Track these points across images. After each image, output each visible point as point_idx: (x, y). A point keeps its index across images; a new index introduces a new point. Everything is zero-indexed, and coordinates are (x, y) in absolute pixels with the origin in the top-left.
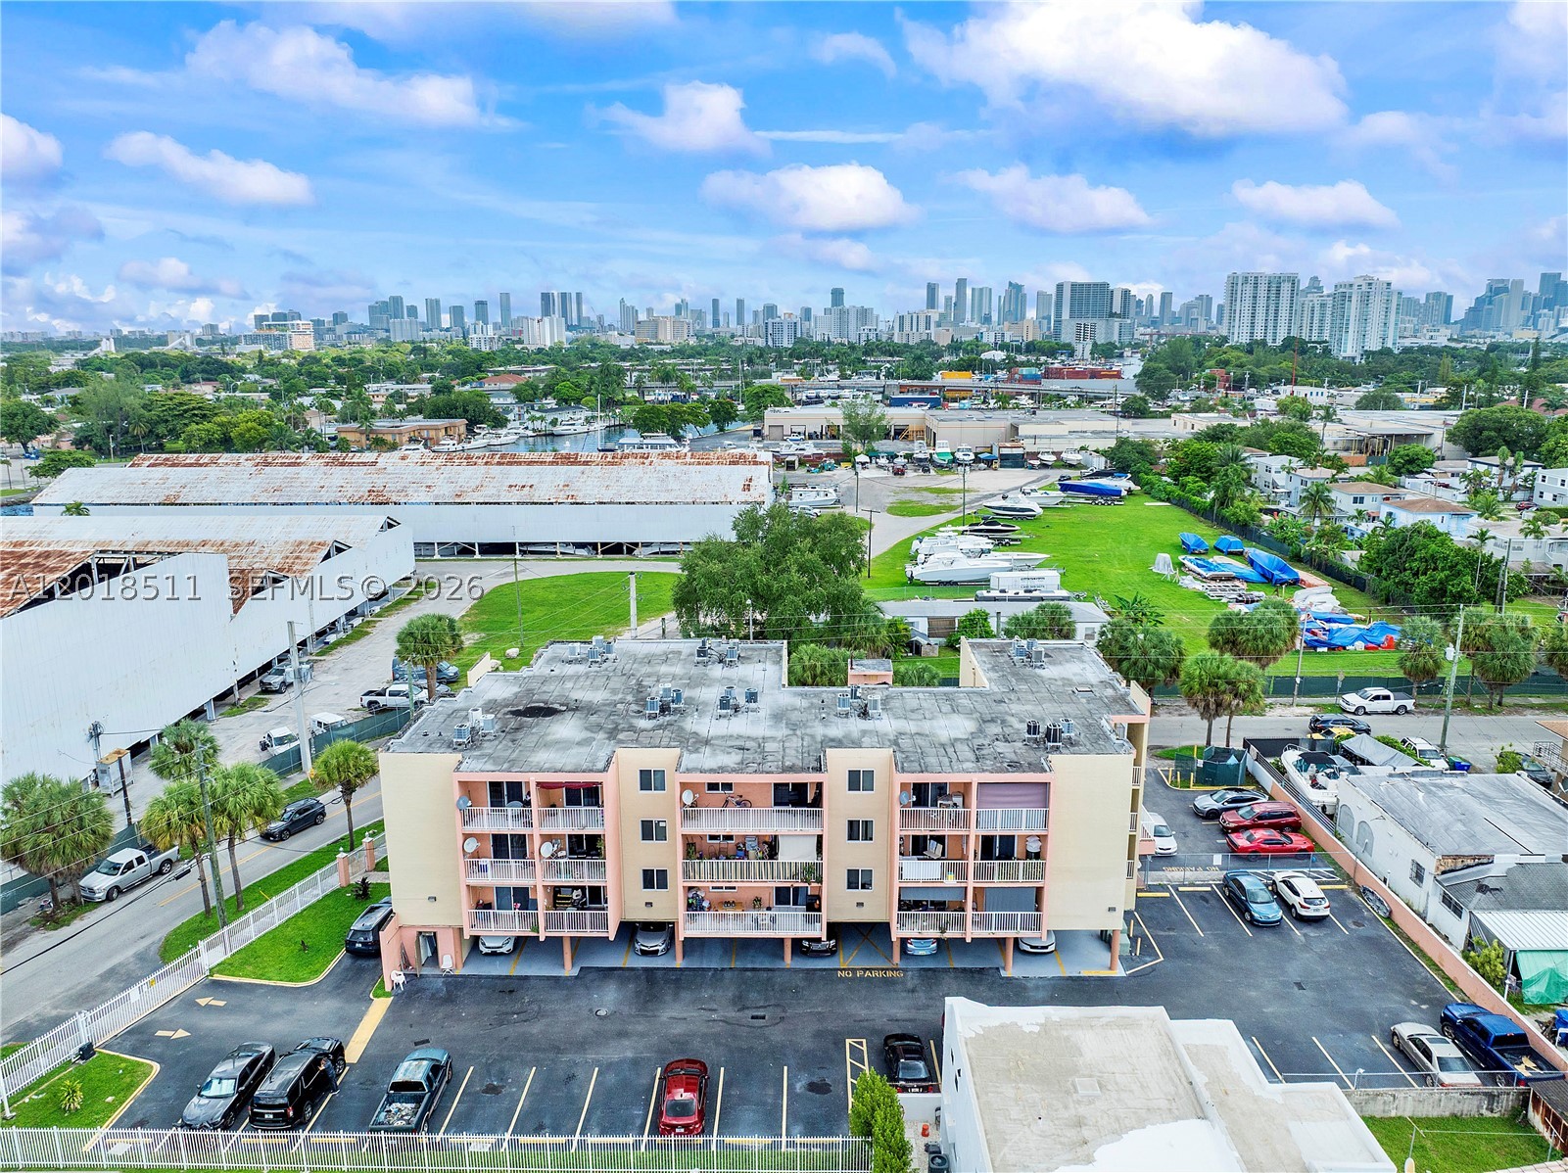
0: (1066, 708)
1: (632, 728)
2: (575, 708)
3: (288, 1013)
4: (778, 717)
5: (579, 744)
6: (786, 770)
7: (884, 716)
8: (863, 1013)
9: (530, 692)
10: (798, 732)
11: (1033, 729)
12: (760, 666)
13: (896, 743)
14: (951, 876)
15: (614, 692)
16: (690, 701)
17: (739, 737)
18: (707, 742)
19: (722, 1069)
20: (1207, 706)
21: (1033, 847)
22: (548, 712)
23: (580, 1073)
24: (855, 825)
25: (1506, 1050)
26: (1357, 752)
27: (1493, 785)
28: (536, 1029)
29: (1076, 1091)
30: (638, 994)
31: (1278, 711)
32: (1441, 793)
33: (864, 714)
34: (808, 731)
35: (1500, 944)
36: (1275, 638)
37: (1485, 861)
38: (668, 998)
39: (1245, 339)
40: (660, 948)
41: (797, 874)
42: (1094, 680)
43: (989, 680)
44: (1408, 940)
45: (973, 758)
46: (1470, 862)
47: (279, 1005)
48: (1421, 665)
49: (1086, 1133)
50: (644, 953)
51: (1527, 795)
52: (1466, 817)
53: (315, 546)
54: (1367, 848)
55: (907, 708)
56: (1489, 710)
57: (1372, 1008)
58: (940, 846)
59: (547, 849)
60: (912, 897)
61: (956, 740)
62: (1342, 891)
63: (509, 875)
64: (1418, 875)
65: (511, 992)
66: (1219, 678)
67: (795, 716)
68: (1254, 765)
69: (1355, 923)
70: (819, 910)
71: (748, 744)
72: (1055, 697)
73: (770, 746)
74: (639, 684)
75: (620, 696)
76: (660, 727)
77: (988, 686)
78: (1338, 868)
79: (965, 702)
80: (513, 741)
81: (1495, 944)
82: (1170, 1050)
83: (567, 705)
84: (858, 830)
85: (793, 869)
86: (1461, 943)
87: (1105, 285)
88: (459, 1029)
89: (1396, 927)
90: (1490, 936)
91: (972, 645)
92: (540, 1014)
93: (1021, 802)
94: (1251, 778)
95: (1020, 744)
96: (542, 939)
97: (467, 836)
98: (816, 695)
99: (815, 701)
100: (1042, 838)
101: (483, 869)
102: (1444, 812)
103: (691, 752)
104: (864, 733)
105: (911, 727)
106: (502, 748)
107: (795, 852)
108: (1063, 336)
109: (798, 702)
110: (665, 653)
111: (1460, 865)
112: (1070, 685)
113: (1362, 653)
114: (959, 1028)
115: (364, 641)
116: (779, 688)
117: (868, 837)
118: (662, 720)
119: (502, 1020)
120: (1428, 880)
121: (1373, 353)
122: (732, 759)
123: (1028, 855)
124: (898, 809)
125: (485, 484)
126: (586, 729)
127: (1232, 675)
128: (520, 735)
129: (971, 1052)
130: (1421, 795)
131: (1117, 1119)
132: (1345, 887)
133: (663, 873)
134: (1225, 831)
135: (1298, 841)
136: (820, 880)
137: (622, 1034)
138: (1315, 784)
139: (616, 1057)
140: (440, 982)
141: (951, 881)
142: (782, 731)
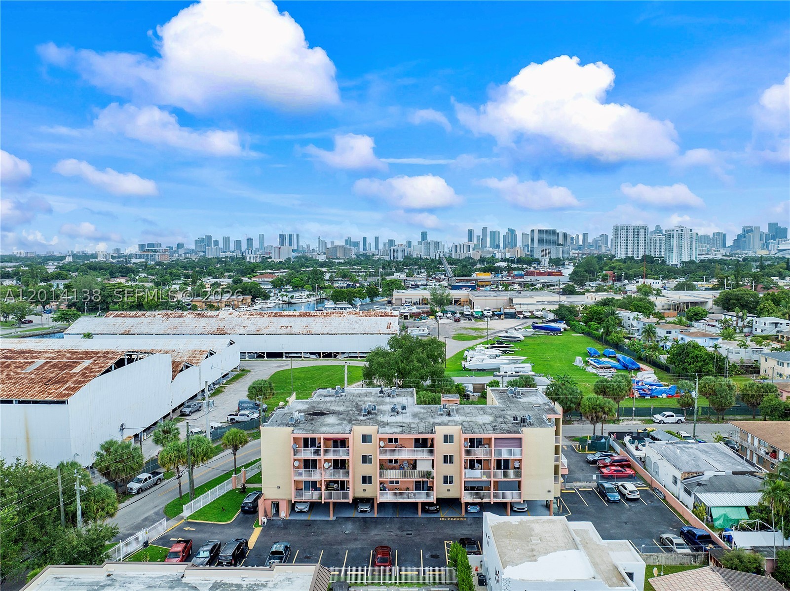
0: (529, 412)
1: (357, 420)
2: (333, 413)
3: (222, 533)
4: (415, 415)
5: (337, 425)
6: (419, 433)
7: (457, 415)
8: (451, 533)
9: (313, 407)
10: (423, 421)
11: (515, 419)
12: (405, 398)
13: (462, 424)
14: (485, 476)
15: (347, 407)
16: (378, 410)
17: (400, 423)
18: (388, 424)
19: (397, 551)
20: (592, 418)
21: (517, 465)
22: (322, 414)
23: (341, 552)
24: (446, 457)
25: (703, 542)
26: (656, 436)
27: (709, 447)
28: (321, 538)
29: (532, 541)
30: (360, 526)
31: (626, 422)
32: (687, 450)
33: (449, 415)
34: (427, 420)
35: (704, 504)
36: (621, 390)
37: (701, 474)
38: (373, 528)
39: (623, 256)
40: (368, 510)
41: (424, 476)
42: (541, 403)
43: (499, 403)
44: (671, 507)
45: (492, 429)
46: (695, 475)
47: (217, 530)
48: (686, 402)
49: (535, 553)
50: (362, 512)
51: (723, 451)
52: (696, 459)
53: (202, 352)
54: (657, 473)
55: (466, 412)
56: (717, 421)
57: (654, 530)
58: (480, 466)
59: (327, 465)
60: (469, 485)
61: (485, 423)
62: (646, 490)
63: (310, 476)
64: (675, 482)
65: (310, 525)
66: (597, 406)
67: (421, 415)
68: (613, 443)
69: (650, 501)
70: (433, 491)
71: (404, 425)
72: (524, 408)
73: (412, 426)
74: (357, 404)
75: (350, 408)
76: (368, 419)
77: (498, 404)
78: (645, 482)
79: (489, 410)
80: (311, 424)
81: (703, 505)
82: (567, 530)
83: (329, 412)
84: (448, 459)
85: (423, 473)
86: (691, 507)
87: (554, 231)
88: (290, 538)
89: (667, 503)
90: (701, 502)
91: (492, 390)
92: (322, 533)
93: (512, 446)
94: (612, 448)
95: (511, 425)
96: (323, 503)
97: (295, 460)
98: (429, 408)
99: (429, 410)
100: (520, 461)
101: (301, 474)
102: (687, 457)
103: (382, 428)
104: (449, 421)
105: (468, 419)
106: (308, 426)
107: (423, 467)
108: (535, 255)
109: (422, 410)
110: (365, 393)
111: (691, 476)
112: (531, 405)
113: (665, 399)
114: (489, 522)
115: (221, 395)
116: (414, 406)
117: (451, 462)
118: (368, 417)
119: (307, 535)
120: (679, 482)
121: (686, 262)
122: (399, 430)
123: (515, 468)
124: (463, 449)
125: (270, 326)
126: (339, 420)
127: (602, 404)
128: (313, 422)
129: (493, 530)
130: (678, 451)
131: (546, 549)
132: (648, 488)
133: (370, 477)
134: (599, 468)
135: (629, 471)
136: (433, 478)
137: (356, 540)
138: (637, 449)
139: (354, 547)
140: (280, 522)
141: (485, 478)
142: (417, 421)
